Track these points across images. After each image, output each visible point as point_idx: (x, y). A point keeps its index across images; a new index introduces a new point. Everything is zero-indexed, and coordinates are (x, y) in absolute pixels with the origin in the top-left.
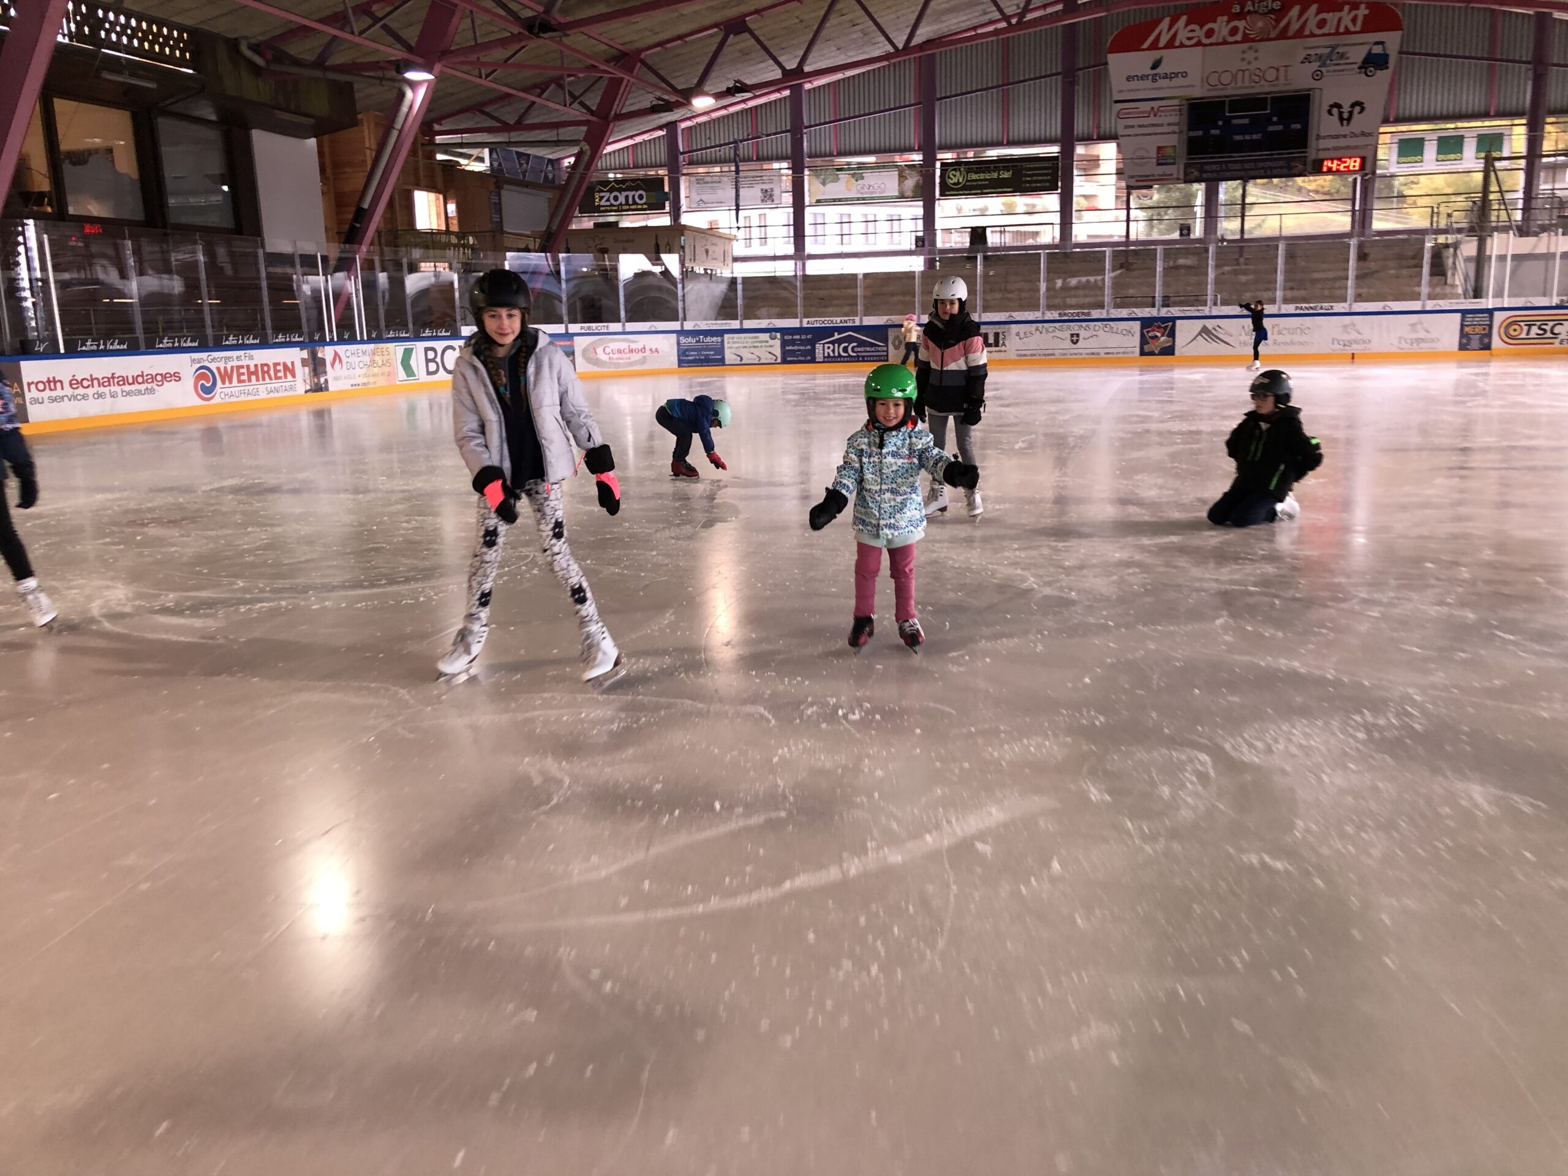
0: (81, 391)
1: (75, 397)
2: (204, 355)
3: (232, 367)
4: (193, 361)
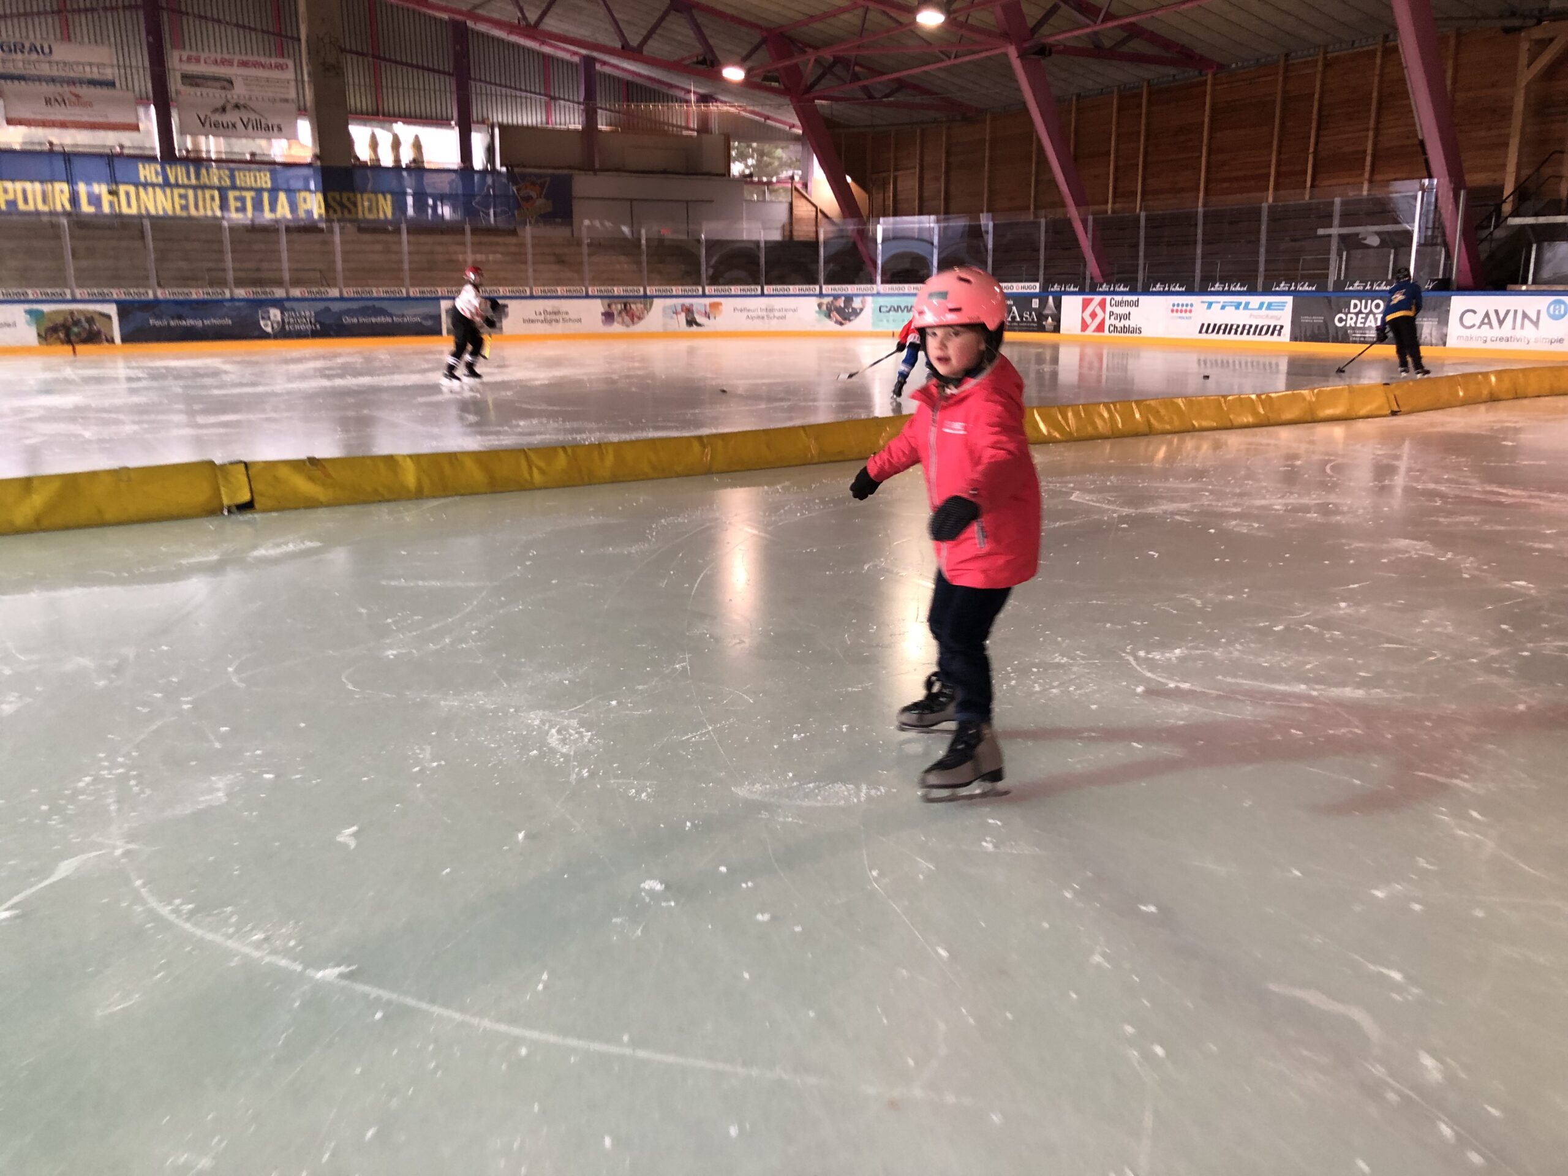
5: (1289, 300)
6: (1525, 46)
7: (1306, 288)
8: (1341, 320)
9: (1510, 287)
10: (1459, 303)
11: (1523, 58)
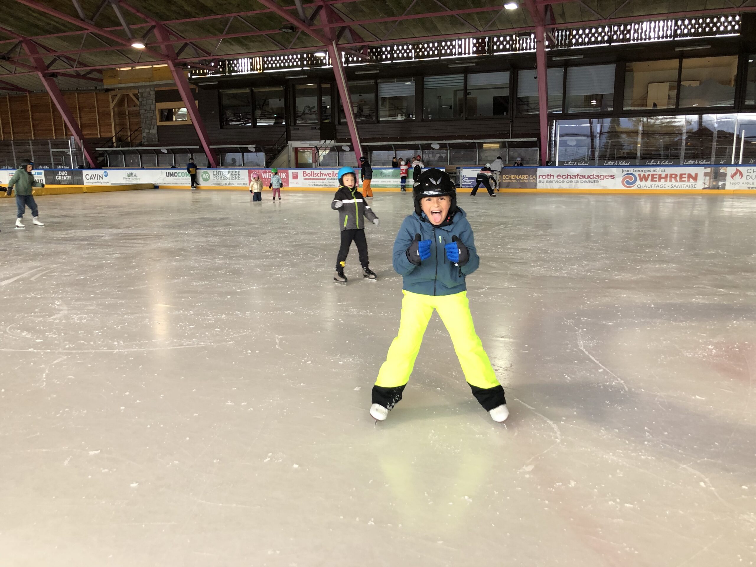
0: (561, 179)
1: (558, 182)
2: (632, 169)
3: (649, 175)
4: (624, 171)
5: (43, 171)
6: (110, 97)
7: (47, 168)
8: (58, 178)
9: (103, 168)
10: (85, 172)
11: (111, 101)
